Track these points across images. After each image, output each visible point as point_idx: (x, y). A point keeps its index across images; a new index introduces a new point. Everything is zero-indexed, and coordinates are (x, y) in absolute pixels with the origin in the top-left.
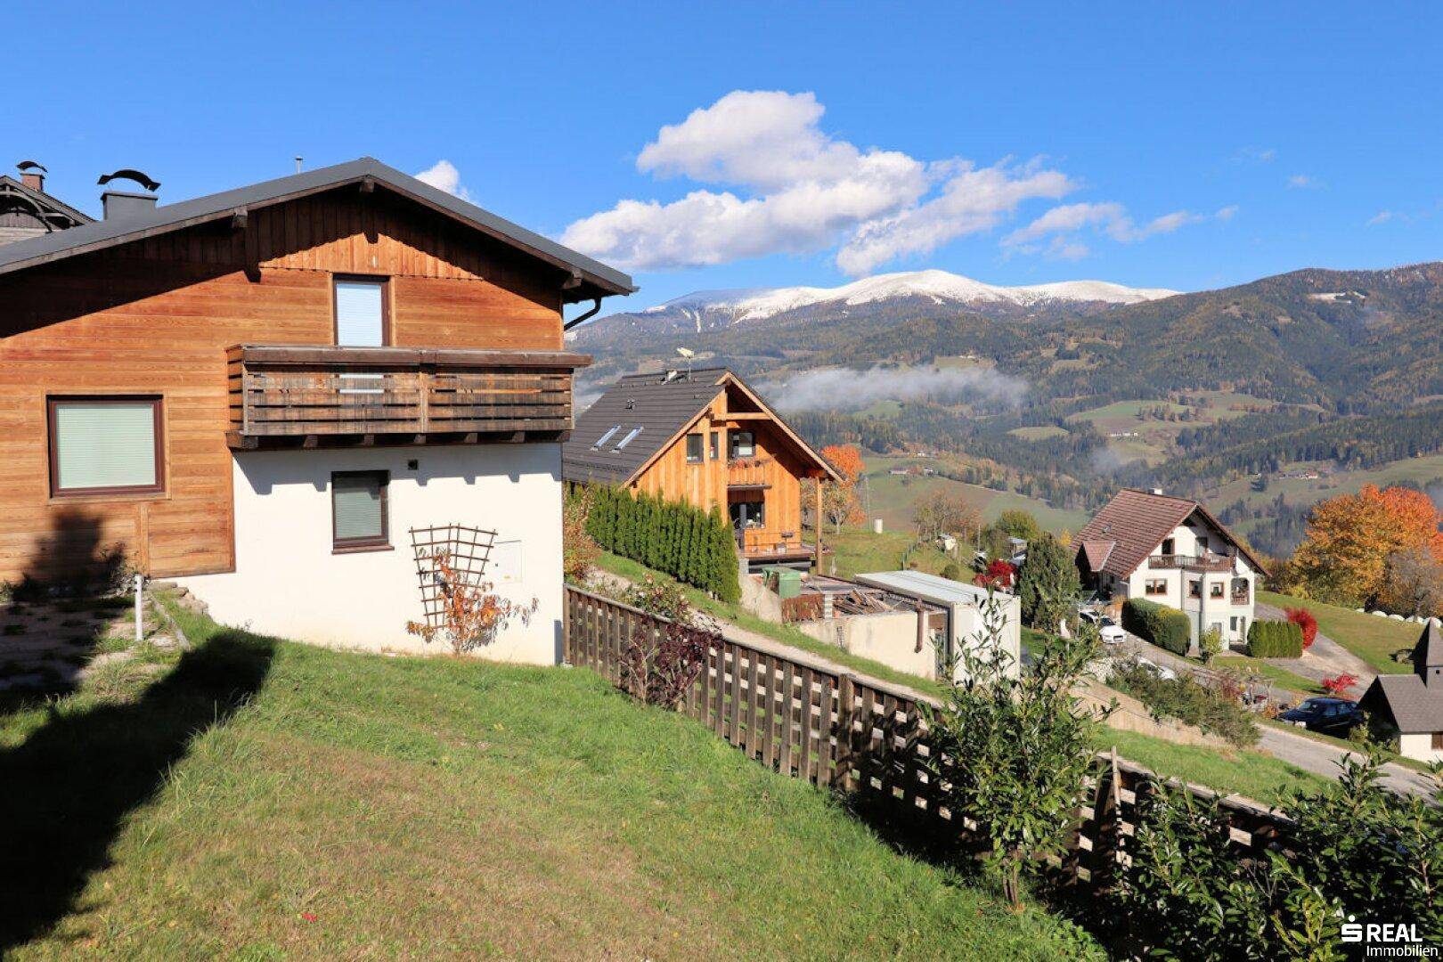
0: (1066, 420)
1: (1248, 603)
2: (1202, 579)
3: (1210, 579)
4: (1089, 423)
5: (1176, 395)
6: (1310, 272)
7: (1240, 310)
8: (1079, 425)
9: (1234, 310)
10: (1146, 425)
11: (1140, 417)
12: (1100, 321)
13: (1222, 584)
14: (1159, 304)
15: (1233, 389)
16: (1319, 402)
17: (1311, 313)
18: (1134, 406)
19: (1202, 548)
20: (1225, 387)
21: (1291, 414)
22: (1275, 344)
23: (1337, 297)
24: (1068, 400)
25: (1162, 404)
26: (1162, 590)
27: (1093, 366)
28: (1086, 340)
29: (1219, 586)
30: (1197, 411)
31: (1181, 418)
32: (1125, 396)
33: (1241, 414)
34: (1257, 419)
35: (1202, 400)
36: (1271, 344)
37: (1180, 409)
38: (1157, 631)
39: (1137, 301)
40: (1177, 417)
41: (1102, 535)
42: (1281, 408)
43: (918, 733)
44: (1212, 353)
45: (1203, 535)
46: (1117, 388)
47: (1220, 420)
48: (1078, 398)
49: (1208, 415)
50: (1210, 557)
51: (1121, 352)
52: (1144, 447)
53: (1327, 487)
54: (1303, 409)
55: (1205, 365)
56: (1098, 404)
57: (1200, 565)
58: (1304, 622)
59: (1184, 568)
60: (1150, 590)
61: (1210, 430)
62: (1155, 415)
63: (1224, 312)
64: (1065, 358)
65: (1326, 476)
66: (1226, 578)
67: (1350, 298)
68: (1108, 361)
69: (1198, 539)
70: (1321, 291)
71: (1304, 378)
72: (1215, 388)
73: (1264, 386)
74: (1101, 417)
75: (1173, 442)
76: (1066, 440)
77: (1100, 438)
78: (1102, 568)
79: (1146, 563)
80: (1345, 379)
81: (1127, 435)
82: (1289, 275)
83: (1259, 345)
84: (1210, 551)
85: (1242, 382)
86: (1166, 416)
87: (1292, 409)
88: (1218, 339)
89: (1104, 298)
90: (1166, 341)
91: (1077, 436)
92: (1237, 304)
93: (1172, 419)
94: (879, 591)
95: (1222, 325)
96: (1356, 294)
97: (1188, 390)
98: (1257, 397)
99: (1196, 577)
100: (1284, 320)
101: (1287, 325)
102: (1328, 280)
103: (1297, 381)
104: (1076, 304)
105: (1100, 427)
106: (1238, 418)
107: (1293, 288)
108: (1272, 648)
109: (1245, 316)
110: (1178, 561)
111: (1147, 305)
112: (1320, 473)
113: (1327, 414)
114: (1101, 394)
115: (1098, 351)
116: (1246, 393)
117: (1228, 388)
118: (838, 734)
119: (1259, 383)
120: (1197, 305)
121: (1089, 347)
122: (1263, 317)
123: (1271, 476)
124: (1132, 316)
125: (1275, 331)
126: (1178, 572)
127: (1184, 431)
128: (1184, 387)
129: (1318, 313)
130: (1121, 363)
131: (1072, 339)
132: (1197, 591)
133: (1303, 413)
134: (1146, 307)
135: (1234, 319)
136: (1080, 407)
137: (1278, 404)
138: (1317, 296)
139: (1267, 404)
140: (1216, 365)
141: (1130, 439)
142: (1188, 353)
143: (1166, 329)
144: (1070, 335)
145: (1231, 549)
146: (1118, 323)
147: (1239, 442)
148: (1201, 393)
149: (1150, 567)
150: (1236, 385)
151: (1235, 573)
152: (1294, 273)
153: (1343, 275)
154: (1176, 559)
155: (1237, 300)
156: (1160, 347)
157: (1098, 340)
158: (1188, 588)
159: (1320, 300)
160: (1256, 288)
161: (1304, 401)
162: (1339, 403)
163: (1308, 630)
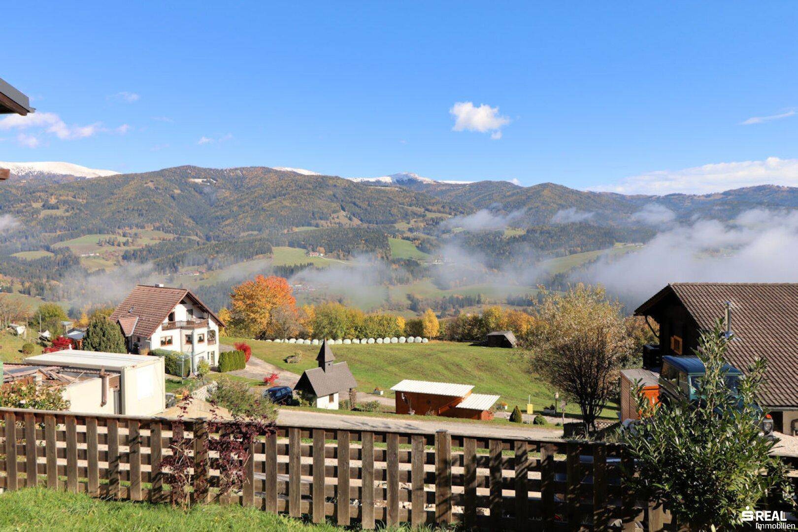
0: (52, 247)
1: (216, 343)
2: (192, 333)
3: (198, 332)
4: (68, 248)
5: (121, 231)
6: (189, 167)
7: (154, 185)
8: (61, 249)
9: (151, 185)
10: (104, 249)
11: (100, 244)
12: (70, 187)
13: (203, 334)
14: (107, 179)
15: (152, 228)
16: (197, 235)
17: (190, 189)
18: (95, 238)
19: (190, 316)
20: (148, 227)
21: (184, 242)
22: (174, 204)
23: (203, 181)
24: (53, 235)
25: (113, 236)
26: (170, 342)
27: (67, 214)
28: (62, 198)
29: (202, 336)
30: (133, 241)
31: (124, 244)
32: (90, 232)
33: (157, 242)
34: (166, 244)
35: (136, 234)
36: (172, 204)
37: (124, 240)
38: (171, 366)
39: (94, 176)
40: (122, 245)
41: (129, 314)
42: (179, 239)
43: (527, 464)
44: (140, 208)
45: (190, 309)
46: (84, 227)
47: (146, 245)
48: (58, 233)
49: (139, 243)
50: (194, 321)
51: (86, 206)
52: (102, 262)
53: (203, 279)
54: (189, 239)
55: (136, 215)
56: (72, 236)
57: (190, 325)
58: (244, 349)
59: (181, 328)
60: (163, 343)
61: (141, 251)
62: (108, 243)
63: (145, 185)
64: (49, 209)
65: (203, 273)
66: (204, 331)
67: (209, 182)
68: (78, 211)
69: (188, 311)
70: (195, 178)
71: (189, 222)
72: (143, 227)
73: (169, 227)
74: (76, 245)
75: (120, 258)
76: (53, 259)
77: (75, 257)
78: (132, 333)
79: (160, 328)
80: (209, 223)
81: (92, 255)
82: (178, 168)
83: (165, 204)
84: (194, 317)
85: (157, 224)
86: (116, 243)
87: (184, 239)
88: (142, 201)
89: (72, 174)
90: (112, 200)
91: (60, 257)
92: (152, 181)
93: (119, 245)
94: (56, 367)
95: (144, 193)
96: (212, 180)
97: (126, 228)
98: (165, 232)
99: (189, 332)
100: (177, 191)
101: (179, 194)
102: (198, 172)
103: (186, 224)
104: (54, 176)
105: (74, 251)
106: (156, 244)
107: (181, 174)
108: (232, 366)
109: (157, 188)
110: (178, 325)
111: (99, 179)
112: (200, 272)
113: (201, 241)
114: (74, 231)
115: (71, 206)
116: (159, 230)
117: (149, 228)
118: (437, 482)
119: (166, 225)
120: (130, 181)
121: (65, 202)
122: (166, 189)
123: (175, 275)
124: (92, 185)
125: (173, 197)
126: (178, 330)
127: (127, 251)
128: (125, 227)
129: (194, 189)
130: (86, 213)
131: (53, 197)
132: (190, 340)
133: (190, 240)
134: (100, 180)
135: (150, 189)
136: (61, 239)
137: (176, 236)
138: (193, 180)
139: (171, 236)
140: (142, 215)
141: (94, 257)
142: (126, 207)
143: (112, 194)
144: (52, 195)
145: (205, 315)
146: (83, 189)
147: (157, 257)
148: (135, 230)
149: (163, 330)
150: (154, 226)
151: (209, 328)
152: (181, 167)
153: (205, 170)
154: (177, 323)
155: (152, 179)
156: (110, 204)
157: (70, 198)
158: (184, 339)
159: (194, 182)
160: (161, 173)
161: (189, 235)
162: (206, 235)
163: (247, 353)
